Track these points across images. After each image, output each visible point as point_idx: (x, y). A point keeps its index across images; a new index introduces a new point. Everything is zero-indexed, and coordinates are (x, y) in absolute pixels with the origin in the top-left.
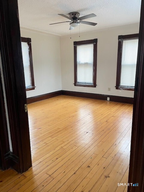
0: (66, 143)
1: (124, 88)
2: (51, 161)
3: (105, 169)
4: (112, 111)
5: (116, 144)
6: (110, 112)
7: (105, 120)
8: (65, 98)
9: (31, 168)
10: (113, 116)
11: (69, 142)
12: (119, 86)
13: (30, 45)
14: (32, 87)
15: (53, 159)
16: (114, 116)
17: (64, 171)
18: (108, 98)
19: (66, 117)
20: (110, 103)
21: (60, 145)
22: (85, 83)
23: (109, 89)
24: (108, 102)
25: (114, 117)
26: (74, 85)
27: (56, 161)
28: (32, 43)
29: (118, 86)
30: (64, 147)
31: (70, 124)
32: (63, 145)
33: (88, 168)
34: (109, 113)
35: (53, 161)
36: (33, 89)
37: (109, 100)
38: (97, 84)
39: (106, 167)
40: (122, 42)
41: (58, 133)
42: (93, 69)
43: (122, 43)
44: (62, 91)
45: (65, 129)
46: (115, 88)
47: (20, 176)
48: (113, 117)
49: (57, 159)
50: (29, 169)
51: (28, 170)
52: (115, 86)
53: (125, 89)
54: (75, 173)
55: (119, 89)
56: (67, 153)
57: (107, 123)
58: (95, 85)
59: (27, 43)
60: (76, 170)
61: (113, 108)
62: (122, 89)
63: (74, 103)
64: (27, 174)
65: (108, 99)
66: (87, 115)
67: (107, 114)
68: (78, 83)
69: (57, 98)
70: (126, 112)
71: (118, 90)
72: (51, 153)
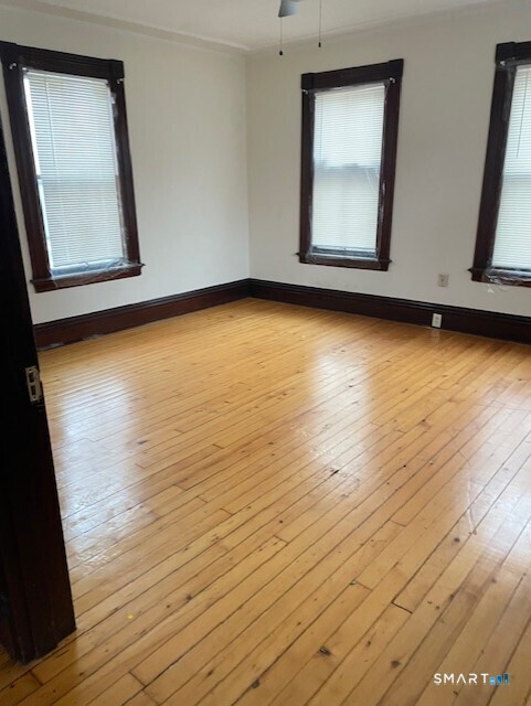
0: (237, 520)
1: (506, 275)
2: (160, 610)
3: (399, 669)
4: (449, 373)
5: (457, 540)
6: (440, 380)
7: (418, 415)
8: (259, 310)
9: (70, 637)
10: (450, 400)
11: (251, 513)
12: (485, 267)
13: (118, 91)
14: (132, 266)
15: (170, 600)
16: (458, 396)
17: (206, 670)
18: (435, 315)
19: (255, 395)
20: (442, 339)
21: (211, 528)
22: (343, 252)
23: (443, 281)
24: (436, 334)
25: (457, 402)
26: (297, 258)
27: (182, 611)
28: (129, 82)
29: (481, 268)
30: (227, 542)
31: (270, 427)
32: (221, 530)
33: (321, 659)
34: (433, 385)
35: (170, 610)
36: (135, 272)
37: (439, 326)
38: (391, 257)
39: (403, 662)
40: (514, 74)
41: (210, 469)
42: (381, 192)
43: (513, 79)
44: (249, 281)
45: (245, 449)
46: (470, 275)
47: (16, 673)
48: (451, 405)
49: (189, 598)
50: (61, 645)
51: (56, 646)
52: (470, 265)
53: (514, 283)
54: (256, 684)
55: (487, 281)
56: (238, 573)
57: (423, 429)
58: (382, 260)
59: (106, 81)
60: (266, 665)
61: (456, 360)
62: (496, 281)
63: (292, 332)
64: (46, 667)
65: (437, 319)
66: (343, 388)
67: (426, 390)
68: (315, 248)
69: (229, 312)
70: (510, 383)
71: (483, 284)
72: (168, 566)
